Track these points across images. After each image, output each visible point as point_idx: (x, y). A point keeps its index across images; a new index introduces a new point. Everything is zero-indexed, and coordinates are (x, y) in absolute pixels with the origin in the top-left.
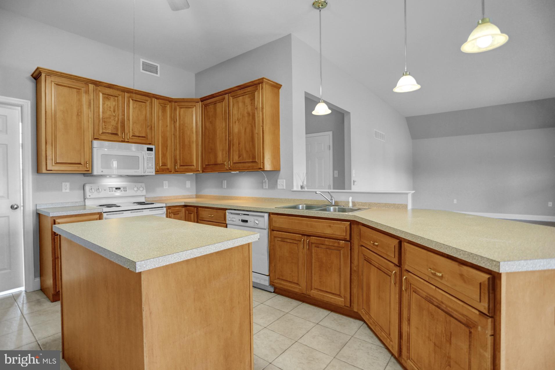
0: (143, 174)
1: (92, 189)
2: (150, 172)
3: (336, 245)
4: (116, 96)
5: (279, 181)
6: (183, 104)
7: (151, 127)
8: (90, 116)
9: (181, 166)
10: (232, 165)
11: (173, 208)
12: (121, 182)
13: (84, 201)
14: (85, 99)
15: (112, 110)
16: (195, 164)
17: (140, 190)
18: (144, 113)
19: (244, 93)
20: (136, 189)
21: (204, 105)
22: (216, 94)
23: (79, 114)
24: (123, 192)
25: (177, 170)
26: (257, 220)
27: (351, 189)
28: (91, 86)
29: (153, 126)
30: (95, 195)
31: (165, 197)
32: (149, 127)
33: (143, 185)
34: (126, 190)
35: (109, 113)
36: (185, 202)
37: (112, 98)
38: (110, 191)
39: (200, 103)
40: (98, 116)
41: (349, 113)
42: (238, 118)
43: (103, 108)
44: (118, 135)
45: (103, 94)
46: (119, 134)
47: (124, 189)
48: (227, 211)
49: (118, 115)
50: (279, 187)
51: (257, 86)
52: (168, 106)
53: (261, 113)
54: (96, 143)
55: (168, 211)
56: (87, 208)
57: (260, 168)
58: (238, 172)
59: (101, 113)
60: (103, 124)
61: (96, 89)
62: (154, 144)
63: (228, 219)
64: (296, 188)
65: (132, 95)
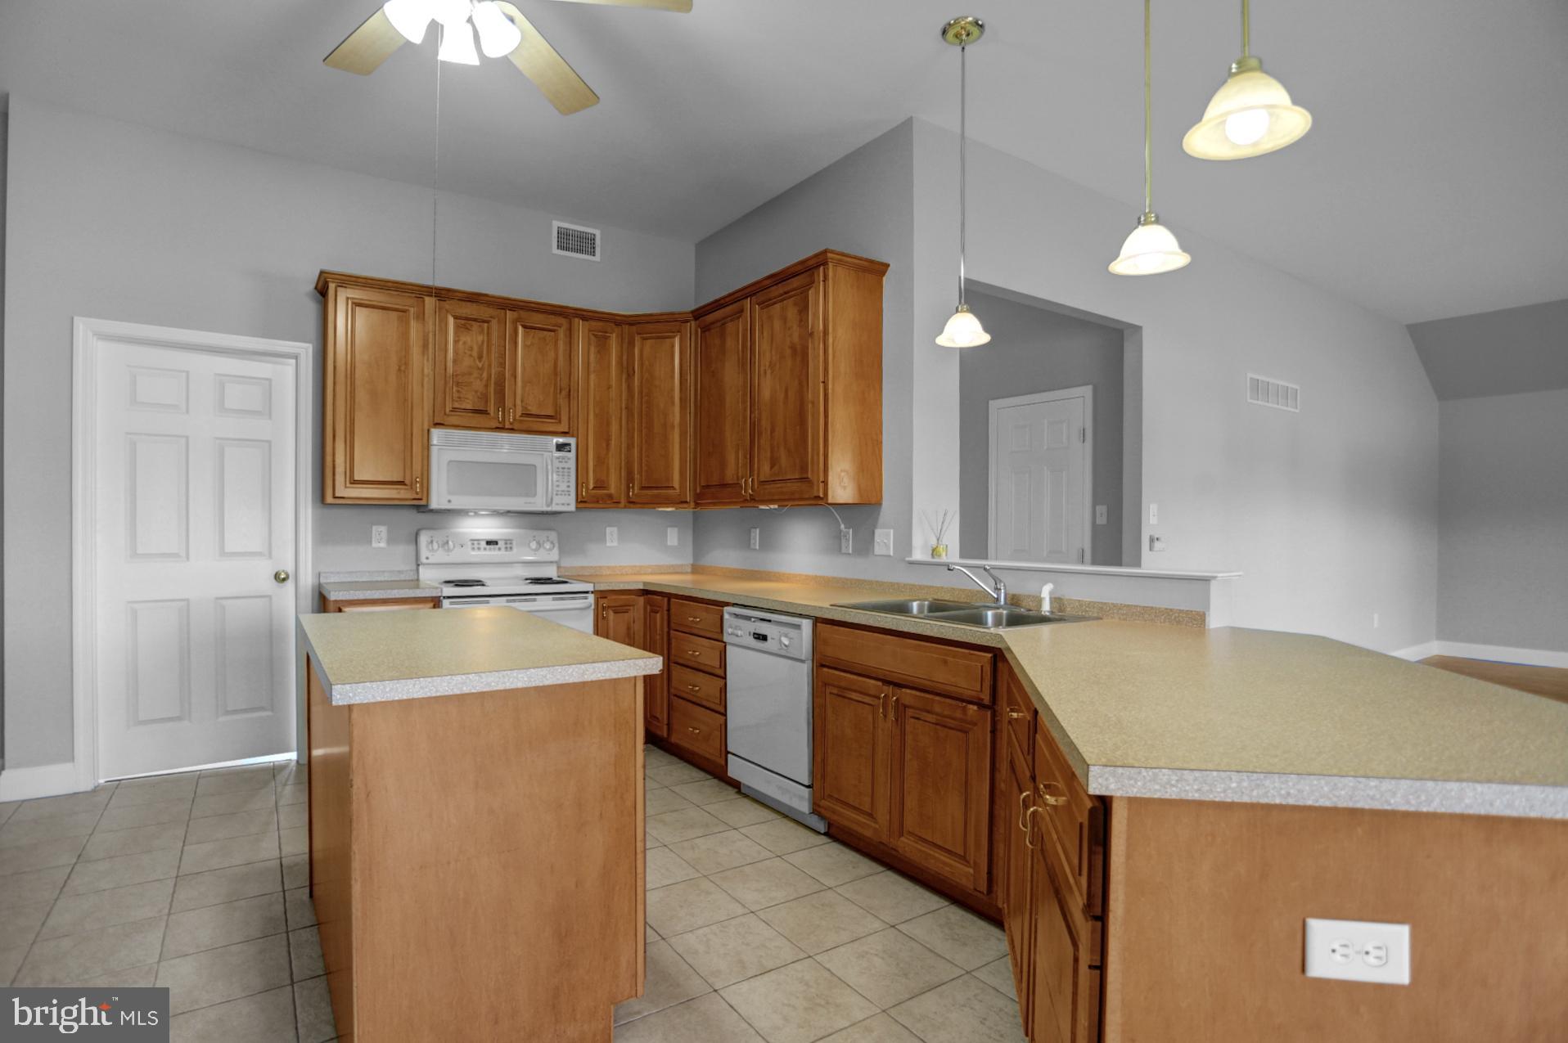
0: (545, 509)
1: (432, 542)
2: (563, 504)
3: (958, 714)
4: (484, 321)
5: (878, 532)
6: (651, 327)
7: (568, 390)
8: (426, 371)
9: (643, 488)
10: (756, 486)
11: (614, 597)
12: (499, 528)
13: (418, 570)
14: (414, 332)
15: (475, 354)
16: (676, 484)
17: (545, 548)
18: (552, 354)
19: (786, 293)
20: (534, 545)
21: (699, 330)
22: (723, 298)
23: (403, 368)
24: (503, 552)
25: (631, 500)
26: (786, 636)
27: (1138, 564)
28: (430, 302)
29: (573, 387)
30: (440, 556)
31: (608, 567)
32: (564, 393)
33: (553, 535)
34: (511, 548)
35: (467, 362)
36: (645, 583)
37: (475, 325)
38: (473, 549)
39: (693, 323)
40: (444, 372)
41: (1137, 329)
42: (770, 362)
43: (456, 353)
44: (488, 414)
45: (456, 318)
46: (492, 410)
47: (506, 544)
48: (727, 609)
49: (490, 366)
50: (878, 550)
51: (813, 273)
52: (614, 335)
53: (821, 346)
54: (437, 435)
55: (601, 601)
56: (422, 584)
57: (818, 498)
58: (776, 506)
59: (450, 364)
60: (455, 389)
61: (440, 309)
62: (575, 432)
63: (728, 630)
64: (918, 555)
65: (523, 314)
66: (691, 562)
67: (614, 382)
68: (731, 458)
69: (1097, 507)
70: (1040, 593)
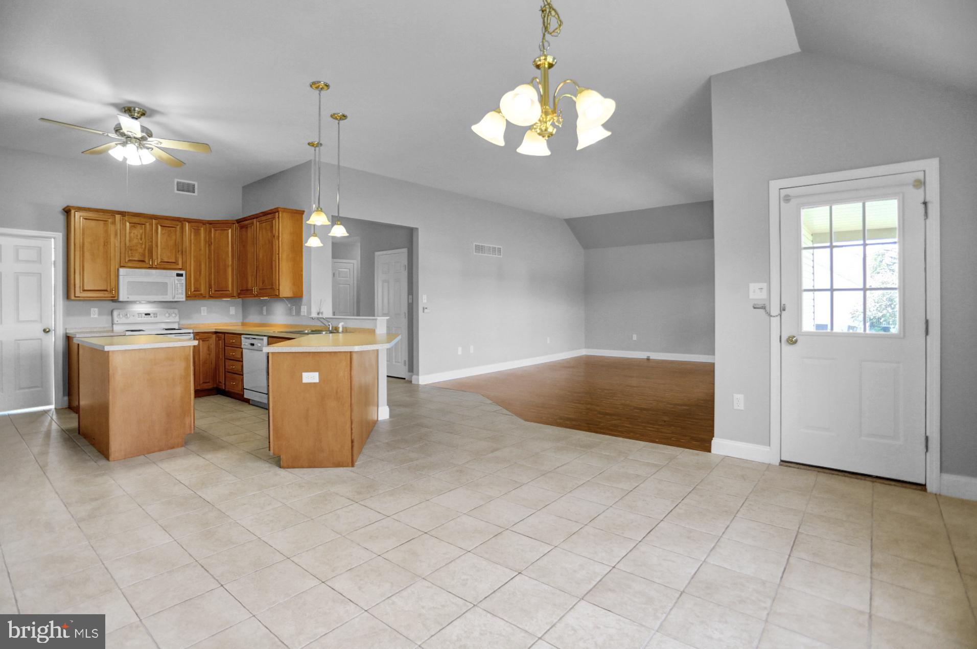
0: (171, 300)
1: (119, 314)
2: (180, 298)
4: (143, 224)
5: (302, 307)
6: (218, 225)
7: (181, 251)
8: (116, 245)
9: (216, 291)
10: (259, 291)
11: (203, 334)
12: (150, 308)
13: (112, 326)
14: (112, 228)
15: (139, 237)
16: (230, 289)
17: (172, 316)
18: (174, 237)
19: (266, 220)
20: (167, 315)
21: (239, 227)
22: (247, 217)
23: (106, 244)
24: (153, 318)
25: (211, 296)
26: (260, 343)
28: (118, 217)
29: (184, 250)
30: (124, 320)
31: (202, 324)
32: (180, 253)
33: (176, 311)
34: (157, 317)
35: (135, 241)
36: (216, 329)
37: (139, 226)
38: (139, 317)
39: (236, 225)
40: (125, 245)
41: (417, 229)
42: (262, 244)
43: (130, 237)
44: (145, 262)
45: (130, 223)
46: (147, 260)
47: (154, 315)
48: (242, 336)
49: (145, 242)
50: (302, 314)
51: (274, 214)
52: (202, 229)
53: (277, 241)
54: (122, 271)
55: (197, 336)
57: (276, 295)
58: (268, 298)
59: (127, 242)
60: (130, 252)
61: (123, 219)
62: (185, 269)
63: (243, 343)
64: (314, 315)
65: (161, 221)
66: (241, 321)
67: (203, 248)
68: (250, 280)
69: (410, 296)
70: (338, 324)
